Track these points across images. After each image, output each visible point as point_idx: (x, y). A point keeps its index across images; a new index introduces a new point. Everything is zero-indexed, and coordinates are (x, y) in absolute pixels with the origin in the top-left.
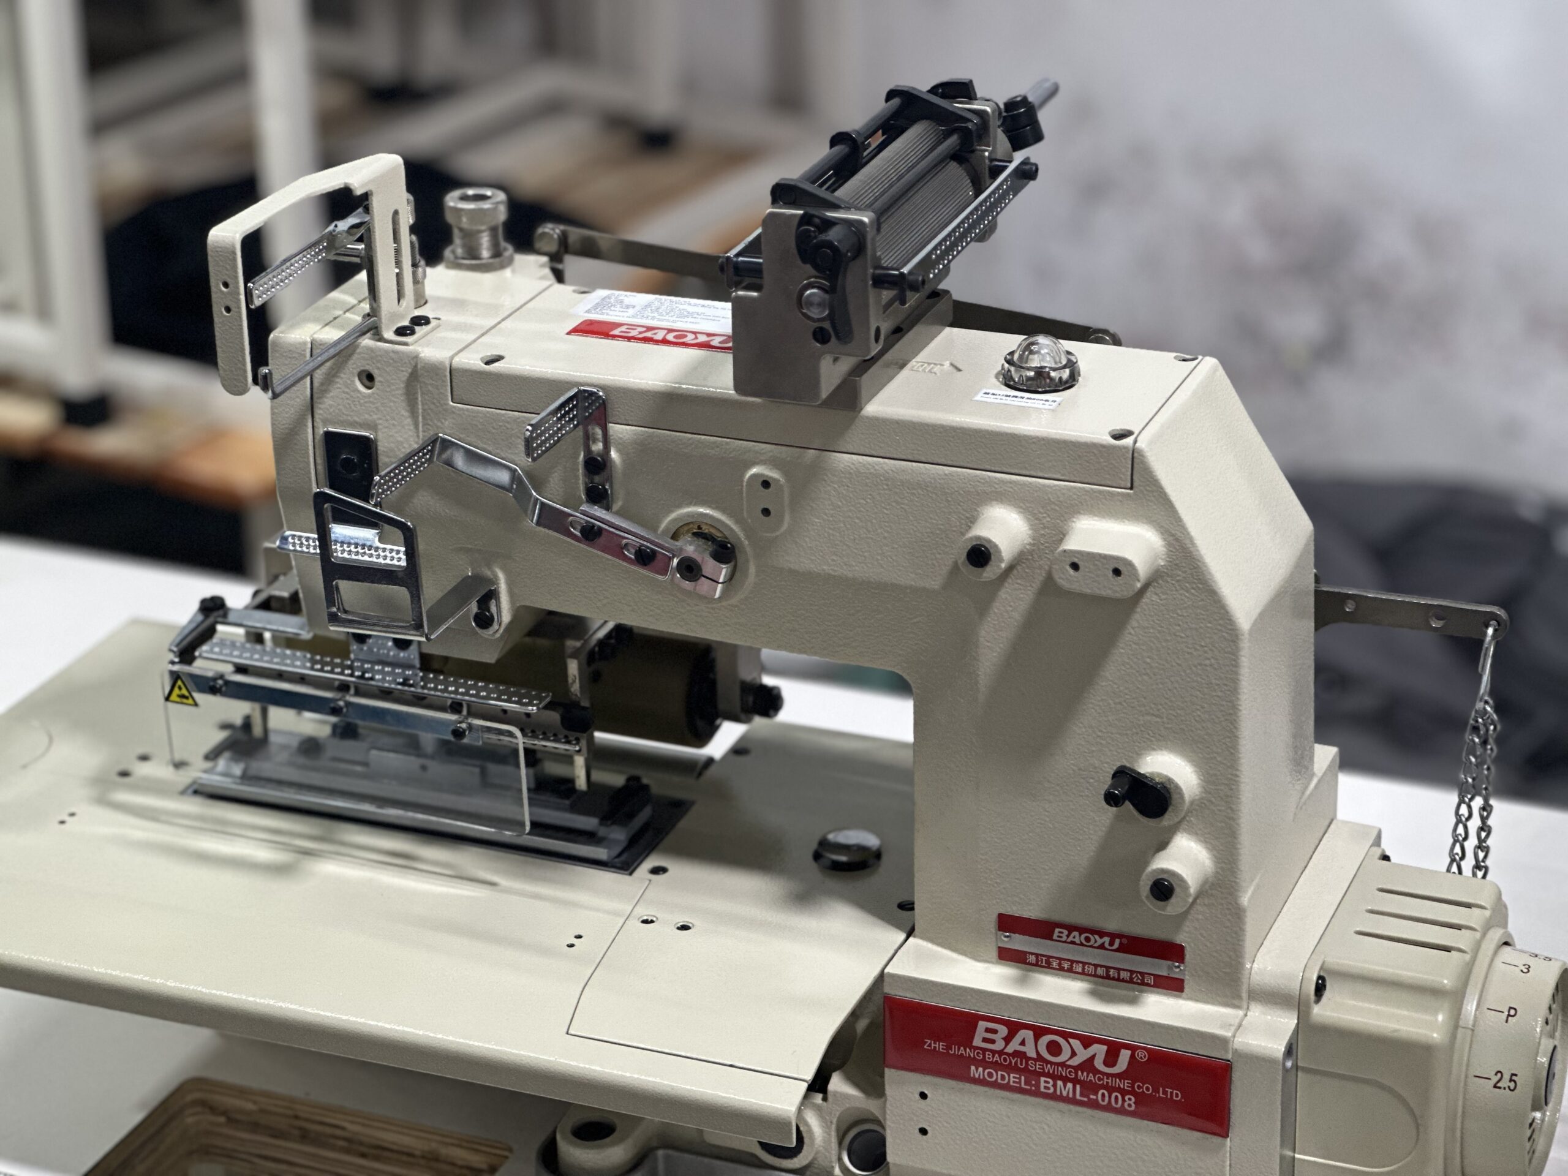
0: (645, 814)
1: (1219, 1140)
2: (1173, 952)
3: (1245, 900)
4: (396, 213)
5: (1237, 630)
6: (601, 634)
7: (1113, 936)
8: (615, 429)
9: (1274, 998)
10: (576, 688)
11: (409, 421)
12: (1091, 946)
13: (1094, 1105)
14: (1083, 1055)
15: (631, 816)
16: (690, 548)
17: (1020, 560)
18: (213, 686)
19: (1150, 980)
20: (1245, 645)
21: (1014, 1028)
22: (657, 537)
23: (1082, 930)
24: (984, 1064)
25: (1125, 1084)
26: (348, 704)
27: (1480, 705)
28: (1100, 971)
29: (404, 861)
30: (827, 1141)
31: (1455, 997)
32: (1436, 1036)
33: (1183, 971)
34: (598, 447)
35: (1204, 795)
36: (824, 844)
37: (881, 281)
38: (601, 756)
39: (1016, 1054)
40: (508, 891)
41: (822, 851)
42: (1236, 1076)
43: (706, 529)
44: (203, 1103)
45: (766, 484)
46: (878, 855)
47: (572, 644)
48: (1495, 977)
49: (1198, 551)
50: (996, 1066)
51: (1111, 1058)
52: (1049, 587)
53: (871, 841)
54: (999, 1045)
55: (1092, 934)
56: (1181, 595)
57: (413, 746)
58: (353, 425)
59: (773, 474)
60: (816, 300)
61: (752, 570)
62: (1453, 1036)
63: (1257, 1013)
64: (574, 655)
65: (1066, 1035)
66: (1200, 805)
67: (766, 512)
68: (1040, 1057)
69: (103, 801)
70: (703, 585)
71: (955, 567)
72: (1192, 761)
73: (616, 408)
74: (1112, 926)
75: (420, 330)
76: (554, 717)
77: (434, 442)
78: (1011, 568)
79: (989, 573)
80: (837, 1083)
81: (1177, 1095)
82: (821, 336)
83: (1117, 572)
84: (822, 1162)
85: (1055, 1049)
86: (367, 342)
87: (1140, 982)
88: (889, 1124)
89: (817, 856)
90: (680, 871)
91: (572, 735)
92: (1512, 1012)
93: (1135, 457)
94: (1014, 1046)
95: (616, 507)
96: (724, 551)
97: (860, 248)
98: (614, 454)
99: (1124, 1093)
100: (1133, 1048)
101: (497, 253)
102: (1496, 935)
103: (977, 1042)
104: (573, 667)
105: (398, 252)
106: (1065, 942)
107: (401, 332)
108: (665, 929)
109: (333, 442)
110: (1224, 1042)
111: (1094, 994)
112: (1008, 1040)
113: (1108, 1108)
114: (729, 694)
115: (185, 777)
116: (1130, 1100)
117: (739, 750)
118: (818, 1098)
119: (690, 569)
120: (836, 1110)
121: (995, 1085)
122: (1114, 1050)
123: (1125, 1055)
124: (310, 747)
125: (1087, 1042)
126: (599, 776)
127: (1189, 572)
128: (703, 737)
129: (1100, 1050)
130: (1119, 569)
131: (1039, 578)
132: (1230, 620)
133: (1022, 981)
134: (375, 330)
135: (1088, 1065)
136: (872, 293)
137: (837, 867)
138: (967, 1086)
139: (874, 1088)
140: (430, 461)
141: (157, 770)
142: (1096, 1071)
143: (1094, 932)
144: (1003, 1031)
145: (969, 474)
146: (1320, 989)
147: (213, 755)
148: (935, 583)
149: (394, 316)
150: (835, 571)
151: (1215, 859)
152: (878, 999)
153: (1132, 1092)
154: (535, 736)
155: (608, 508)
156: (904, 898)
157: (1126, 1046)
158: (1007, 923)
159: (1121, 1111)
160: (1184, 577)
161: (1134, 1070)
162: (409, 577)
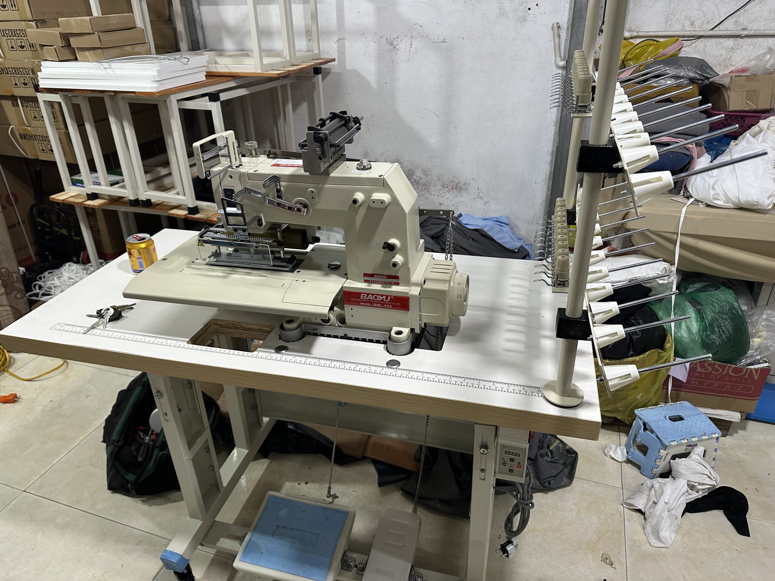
0: (296, 262)
1: (407, 312)
2: (397, 277)
3: (410, 266)
4: (233, 142)
5: (406, 213)
6: (284, 228)
7: (385, 276)
8: (282, 183)
9: (416, 285)
10: (280, 238)
11: (240, 185)
12: (381, 278)
13: (384, 308)
14: (381, 298)
15: (292, 262)
16: (299, 206)
17: (363, 202)
18: (207, 242)
19: (393, 283)
20: (407, 216)
21: (368, 294)
22: (292, 204)
23: (379, 275)
24: (363, 302)
25: (390, 303)
26: (234, 243)
27: (449, 229)
28: (384, 282)
29: (249, 274)
30: (334, 319)
31: (449, 281)
32: (446, 289)
33: (400, 281)
34: (279, 187)
35: (401, 247)
36: (330, 264)
37: (332, 146)
38: (286, 253)
39: (369, 299)
40: (269, 277)
41: (330, 266)
42: (410, 299)
43: (301, 202)
44: (215, 323)
45: (312, 192)
46: (340, 266)
47: (278, 230)
48: (456, 278)
49: (397, 198)
50: (365, 302)
51: (387, 299)
52: (369, 208)
53: (339, 263)
54: (365, 298)
56: (394, 207)
57: (249, 252)
58: (229, 187)
59: (314, 190)
60: (318, 150)
61: (311, 210)
62: (449, 289)
63: (413, 288)
64: (279, 232)
65: (378, 295)
66: (401, 249)
67: (313, 198)
68: (373, 300)
69: (189, 267)
70: (302, 213)
71: (351, 205)
72: (398, 240)
73: (281, 179)
74: (385, 274)
75: (241, 167)
76: (276, 244)
77: (245, 188)
78: (361, 205)
79: (357, 205)
80: (335, 308)
81: (399, 304)
82: (320, 158)
83: (382, 203)
84: (334, 323)
85: (376, 298)
86: (230, 169)
87: (391, 284)
88: (346, 315)
89: (329, 267)
90: (302, 271)
91: (280, 247)
92: (459, 284)
93: (384, 180)
94: (368, 298)
95: (284, 199)
96: (305, 206)
97: (326, 139)
98: (282, 188)
99: (389, 305)
100: (391, 296)
101: (256, 154)
102: (455, 271)
103: (361, 298)
104: (279, 234)
105: (235, 152)
106: (376, 278)
107: (236, 167)
108: (300, 282)
109: (225, 190)
110: (407, 293)
111: (382, 287)
112: (367, 297)
113: (387, 308)
114: (310, 238)
115: (205, 262)
116: (391, 306)
117: (313, 250)
118: (332, 312)
119: (299, 210)
120: (336, 313)
121: (365, 306)
122: (387, 297)
123: (389, 297)
124: (229, 255)
125: (382, 296)
126: (285, 256)
128: (306, 248)
129: (384, 297)
130: (382, 202)
131: (367, 206)
132: (404, 211)
133: (369, 286)
134: (231, 167)
135: (382, 300)
136: (330, 148)
137: (332, 268)
138: (360, 306)
139: (342, 308)
140: (245, 192)
141: (199, 261)
142: (384, 301)
143: (382, 275)
144: (366, 295)
145: (352, 187)
146: (425, 282)
147: (210, 257)
148: (347, 209)
149: (235, 164)
151: (404, 259)
152: (342, 292)
153: (391, 304)
154: (272, 247)
155: (282, 199)
156: (346, 273)
157: (389, 296)
158: (365, 275)
159: (389, 308)
160: (395, 203)
161: (391, 300)
162: (242, 215)
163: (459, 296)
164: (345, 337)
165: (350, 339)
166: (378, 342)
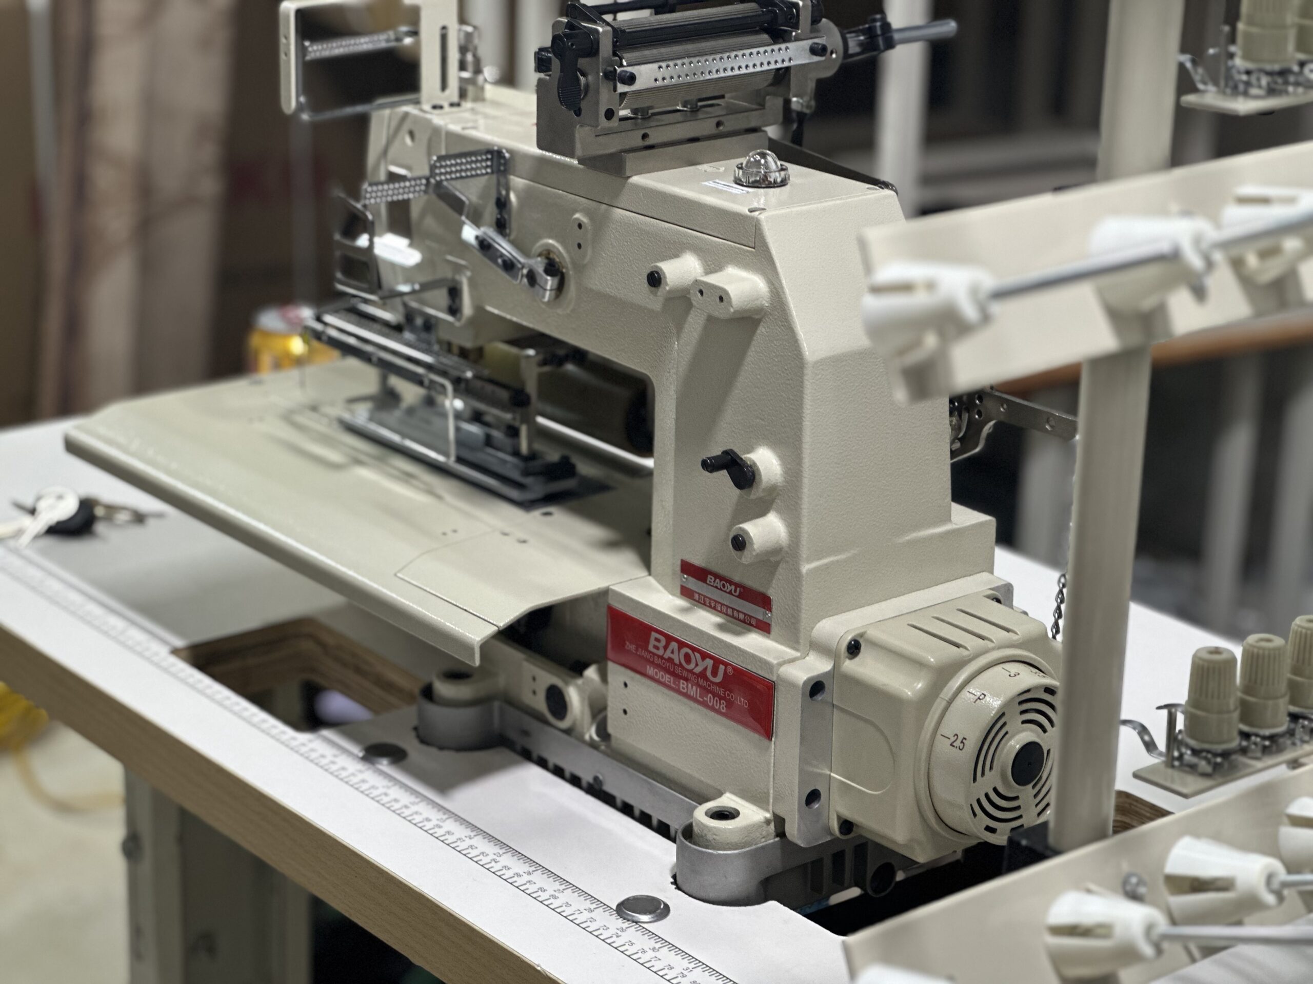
1: (767, 741)
2: (765, 602)
3: (802, 568)
4: (444, 28)
5: (803, 359)
7: (737, 585)
8: (514, 180)
9: (822, 649)
12: (725, 592)
13: (706, 705)
14: (701, 666)
15: (553, 480)
16: (536, 265)
19: (752, 621)
20: (808, 371)
21: (669, 639)
24: (654, 665)
25: (722, 692)
28: (729, 611)
31: (938, 674)
32: (909, 693)
33: (772, 618)
34: (504, 190)
35: (785, 484)
39: (669, 659)
42: (778, 694)
43: (550, 255)
45: (580, 226)
48: (986, 676)
49: (786, 298)
50: (660, 668)
51: (715, 671)
54: (661, 652)
55: (726, 582)
56: (776, 329)
59: (584, 220)
61: (573, 287)
62: (927, 701)
65: (695, 650)
66: (783, 491)
67: (580, 245)
68: (680, 664)
70: (539, 290)
72: (780, 458)
74: (736, 579)
75: (448, 109)
78: (662, 295)
79: (652, 292)
80: (590, 671)
81: (745, 704)
83: (721, 299)
84: (578, 727)
87: (747, 623)
88: (610, 704)
90: (559, 516)
92: (982, 697)
93: (757, 226)
94: (668, 654)
95: (513, 235)
96: (553, 269)
98: (512, 197)
99: (720, 698)
102: (1010, 652)
103: (651, 648)
105: (445, 57)
106: (712, 586)
107: (433, 107)
108: (510, 540)
110: (771, 667)
111: (720, 626)
112: (665, 648)
113: (712, 708)
119: (532, 278)
120: (587, 689)
121: (659, 682)
122: (717, 662)
123: (722, 669)
125: (705, 656)
127: (781, 313)
129: (710, 663)
130: (722, 296)
132: (800, 351)
134: (418, 103)
135: (703, 675)
136: (602, 82)
138: (647, 681)
139: (604, 674)
140: (425, 191)
142: (707, 679)
143: (727, 580)
144: (664, 641)
145: (677, 229)
146: (854, 649)
149: (433, 97)
150: (611, 293)
151: (789, 534)
153: (725, 698)
157: (724, 664)
158: (687, 568)
159: (719, 712)
160: (778, 317)
161: (726, 681)
163: (957, 744)
164: (596, 791)
165: (608, 799)
166: (663, 830)
